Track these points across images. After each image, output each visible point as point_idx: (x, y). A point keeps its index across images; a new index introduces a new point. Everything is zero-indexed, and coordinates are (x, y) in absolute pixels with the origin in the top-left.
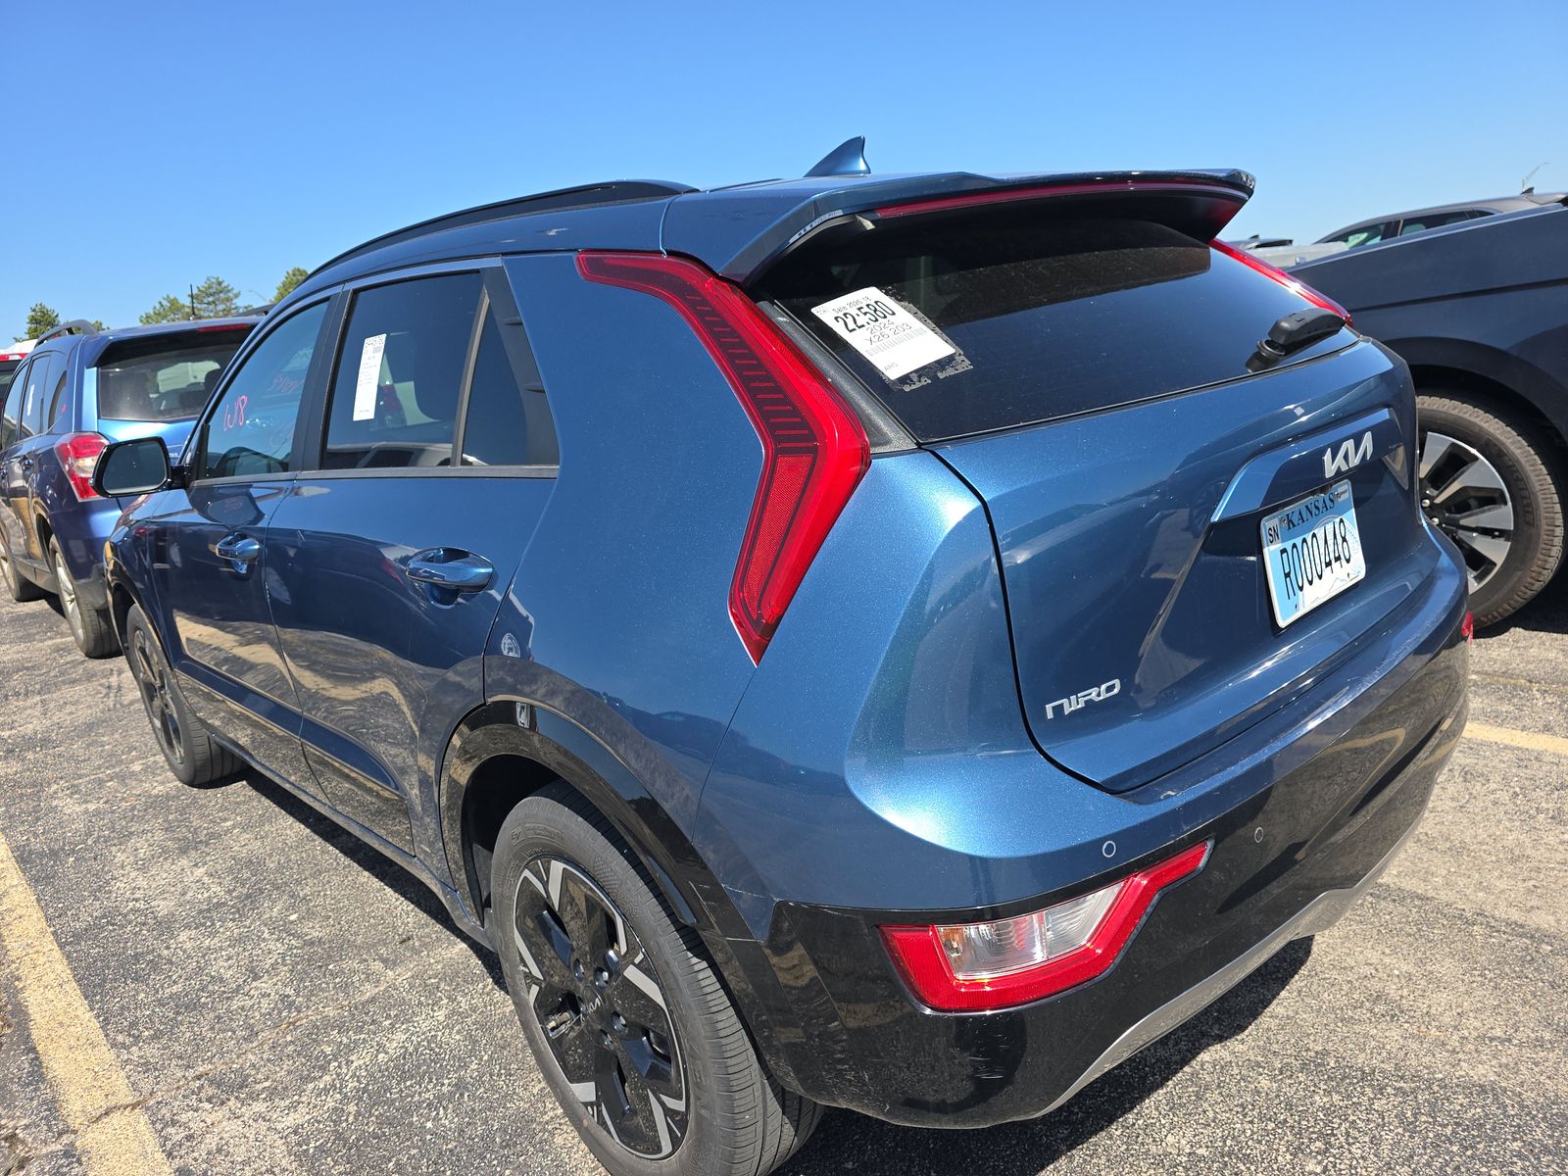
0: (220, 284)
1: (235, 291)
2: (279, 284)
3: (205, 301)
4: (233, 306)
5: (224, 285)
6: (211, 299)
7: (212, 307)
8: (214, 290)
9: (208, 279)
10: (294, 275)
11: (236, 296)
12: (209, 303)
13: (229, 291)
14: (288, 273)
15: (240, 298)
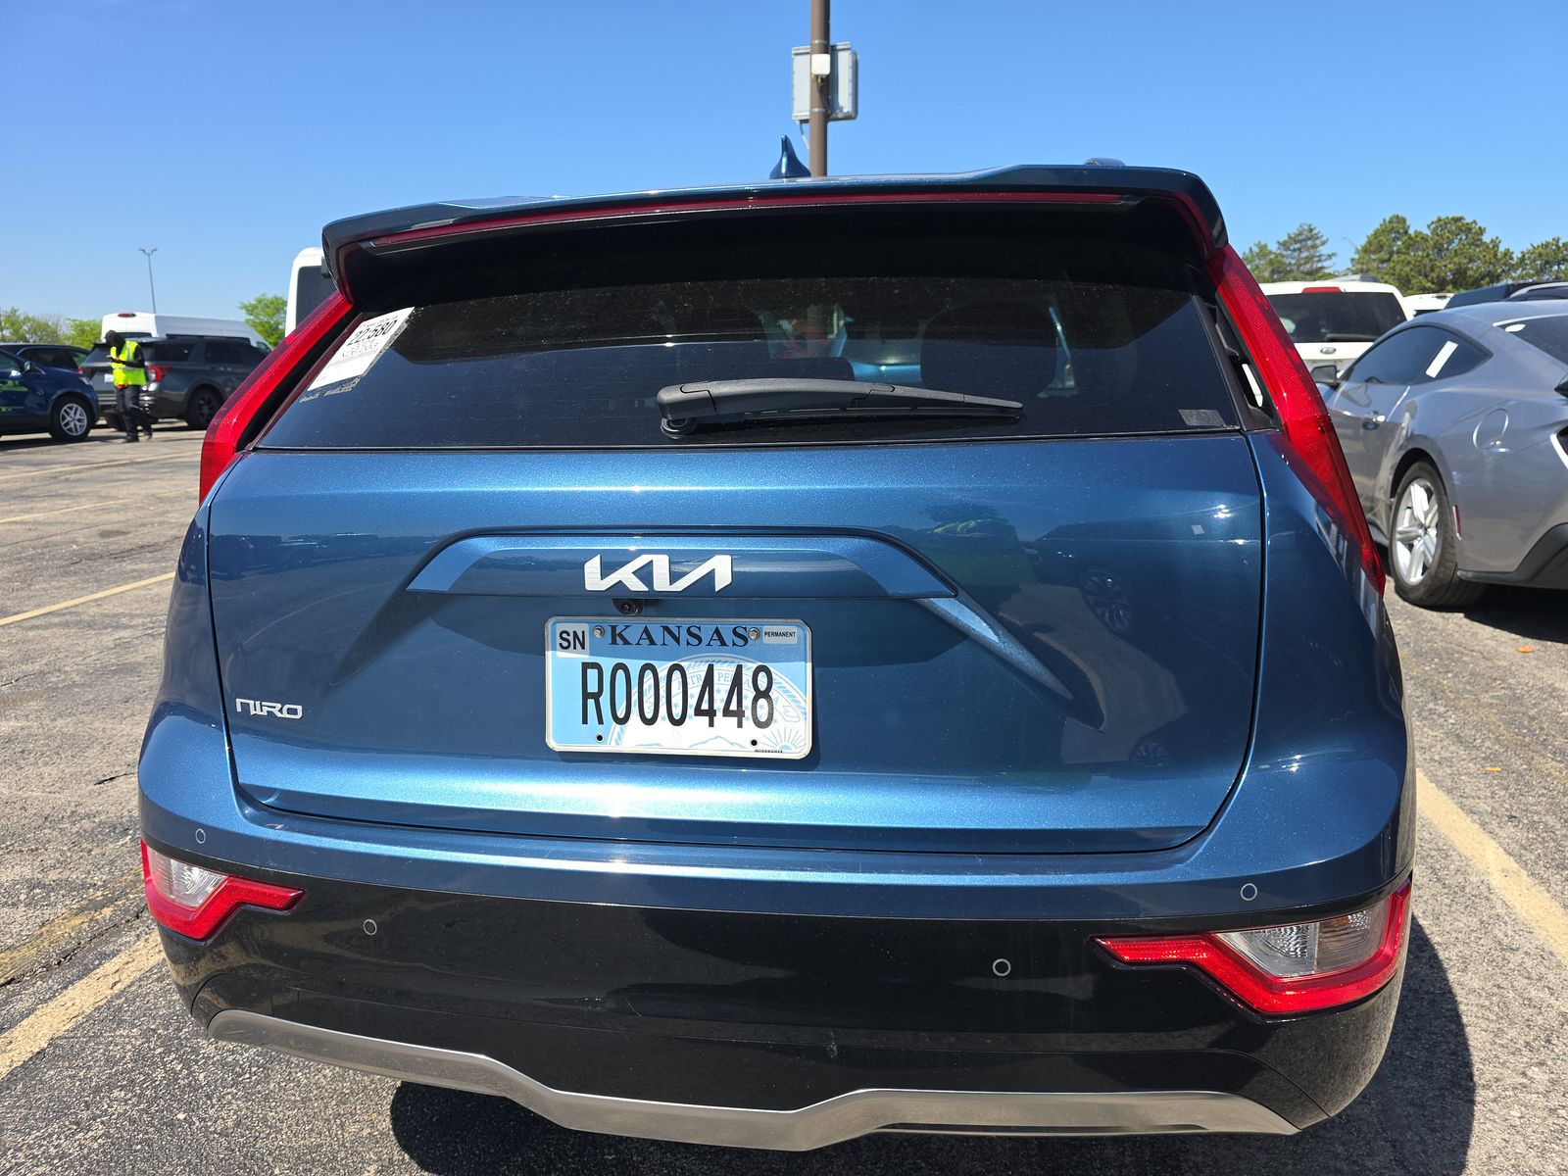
0: (1311, 230)
1: (1324, 239)
2: (1371, 232)
3: (1292, 248)
4: (1318, 254)
5: (1315, 232)
6: (1297, 246)
7: (1296, 254)
8: (1303, 237)
9: (1301, 226)
10: (1390, 222)
11: (1323, 243)
12: (1294, 250)
13: (1318, 238)
14: (1384, 220)
15: (1326, 245)
